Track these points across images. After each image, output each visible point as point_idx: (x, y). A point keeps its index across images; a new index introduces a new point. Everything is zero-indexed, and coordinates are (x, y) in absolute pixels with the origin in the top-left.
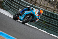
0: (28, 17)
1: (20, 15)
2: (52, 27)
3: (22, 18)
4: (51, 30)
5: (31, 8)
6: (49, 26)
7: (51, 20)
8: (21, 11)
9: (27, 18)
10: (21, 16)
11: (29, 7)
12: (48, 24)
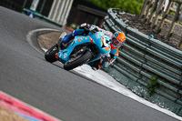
0: (81, 53)
1: (63, 48)
9: (78, 54)
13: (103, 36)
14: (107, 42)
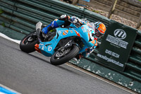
2: (19, 23)
3: (50, 49)
4: (17, 31)
5: (74, 22)
6: (12, 21)
7: (17, 7)
8: (43, 27)
10: (48, 43)
11: (67, 17)
12: (10, 17)
13: (88, 29)
14: (93, 35)
